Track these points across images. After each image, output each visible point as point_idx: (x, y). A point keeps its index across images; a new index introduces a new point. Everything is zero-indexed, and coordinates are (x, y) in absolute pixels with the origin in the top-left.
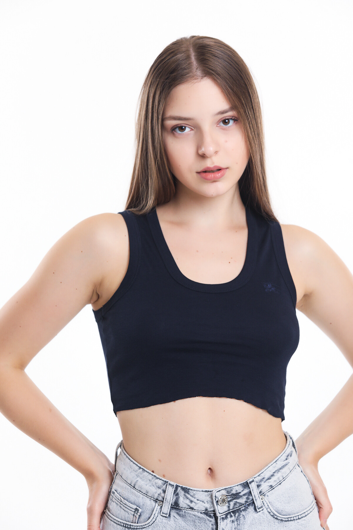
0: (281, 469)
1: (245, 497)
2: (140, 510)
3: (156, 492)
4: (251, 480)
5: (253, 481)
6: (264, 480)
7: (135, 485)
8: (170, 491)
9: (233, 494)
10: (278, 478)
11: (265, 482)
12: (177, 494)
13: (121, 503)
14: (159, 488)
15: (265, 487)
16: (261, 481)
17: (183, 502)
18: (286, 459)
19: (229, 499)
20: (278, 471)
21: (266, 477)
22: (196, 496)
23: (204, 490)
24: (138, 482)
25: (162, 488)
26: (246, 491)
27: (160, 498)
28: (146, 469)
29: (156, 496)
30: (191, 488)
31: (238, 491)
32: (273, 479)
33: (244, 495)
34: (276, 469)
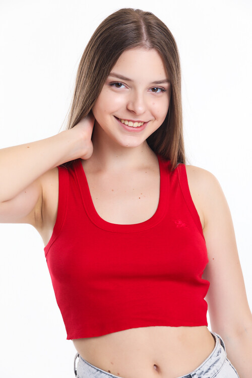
0: (215, 363)
18: (218, 355)
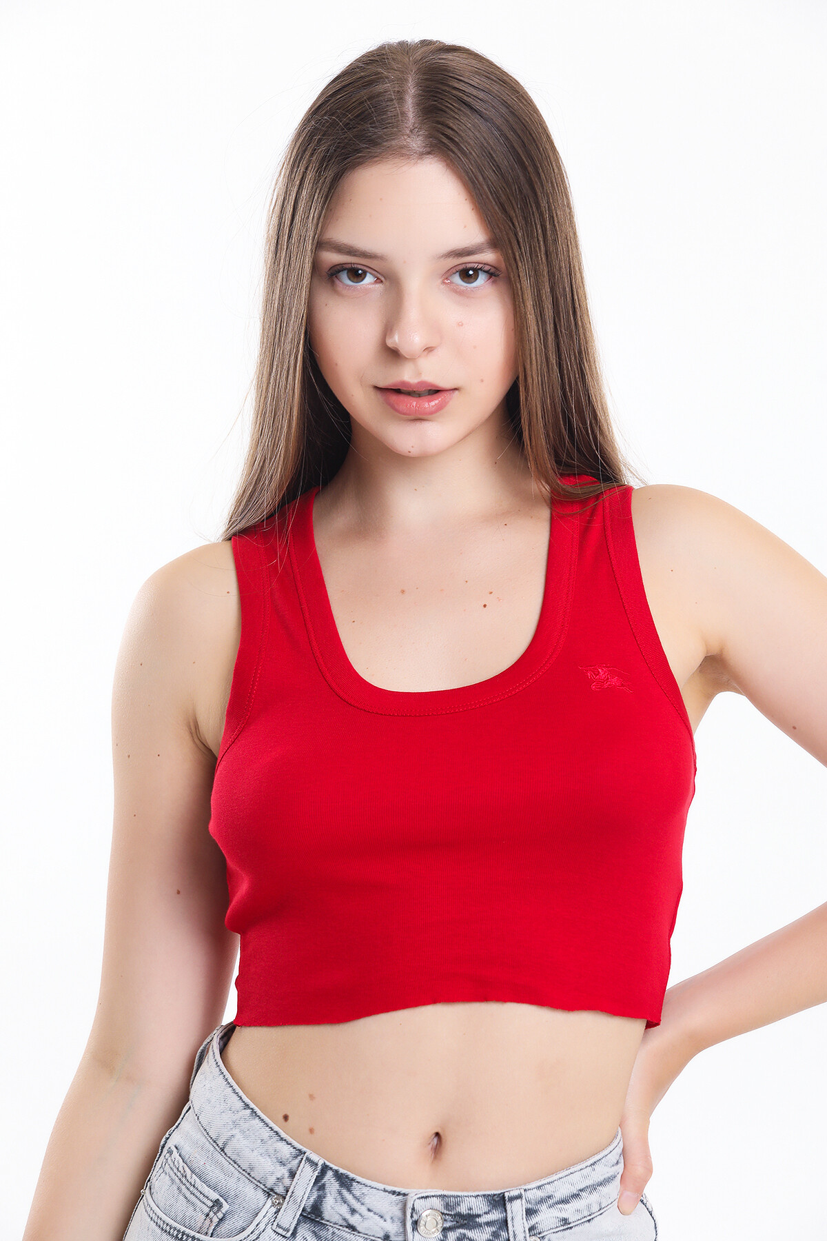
1: (489, 1230)
2: (226, 1207)
3: (272, 1172)
4: (515, 1193)
5: (519, 1197)
6: (551, 1202)
7: (225, 1144)
8: (307, 1176)
9: (459, 1215)
10: (589, 1206)
11: (550, 1207)
12: (322, 1188)
13: (184, 1179)
14: (282, 1163)
15: (547, 1218)
16: (542, 1201)
17: (333, 1208)
19: (448, 1225)
20: (593, 1188)
21: (558, 1196)
22: (367, 1200)
23: (390, 1188)
24: (234, 1140)
25: (289, 1166)
26: (496, 1215)
27: (280, 1190)
28: (259, 1112)
29: (271, 1182)
30: (359, 1179)
31: (475, 1211)
32: (575, 1204)
33: (488, 1224)
34: (589, 1182)
